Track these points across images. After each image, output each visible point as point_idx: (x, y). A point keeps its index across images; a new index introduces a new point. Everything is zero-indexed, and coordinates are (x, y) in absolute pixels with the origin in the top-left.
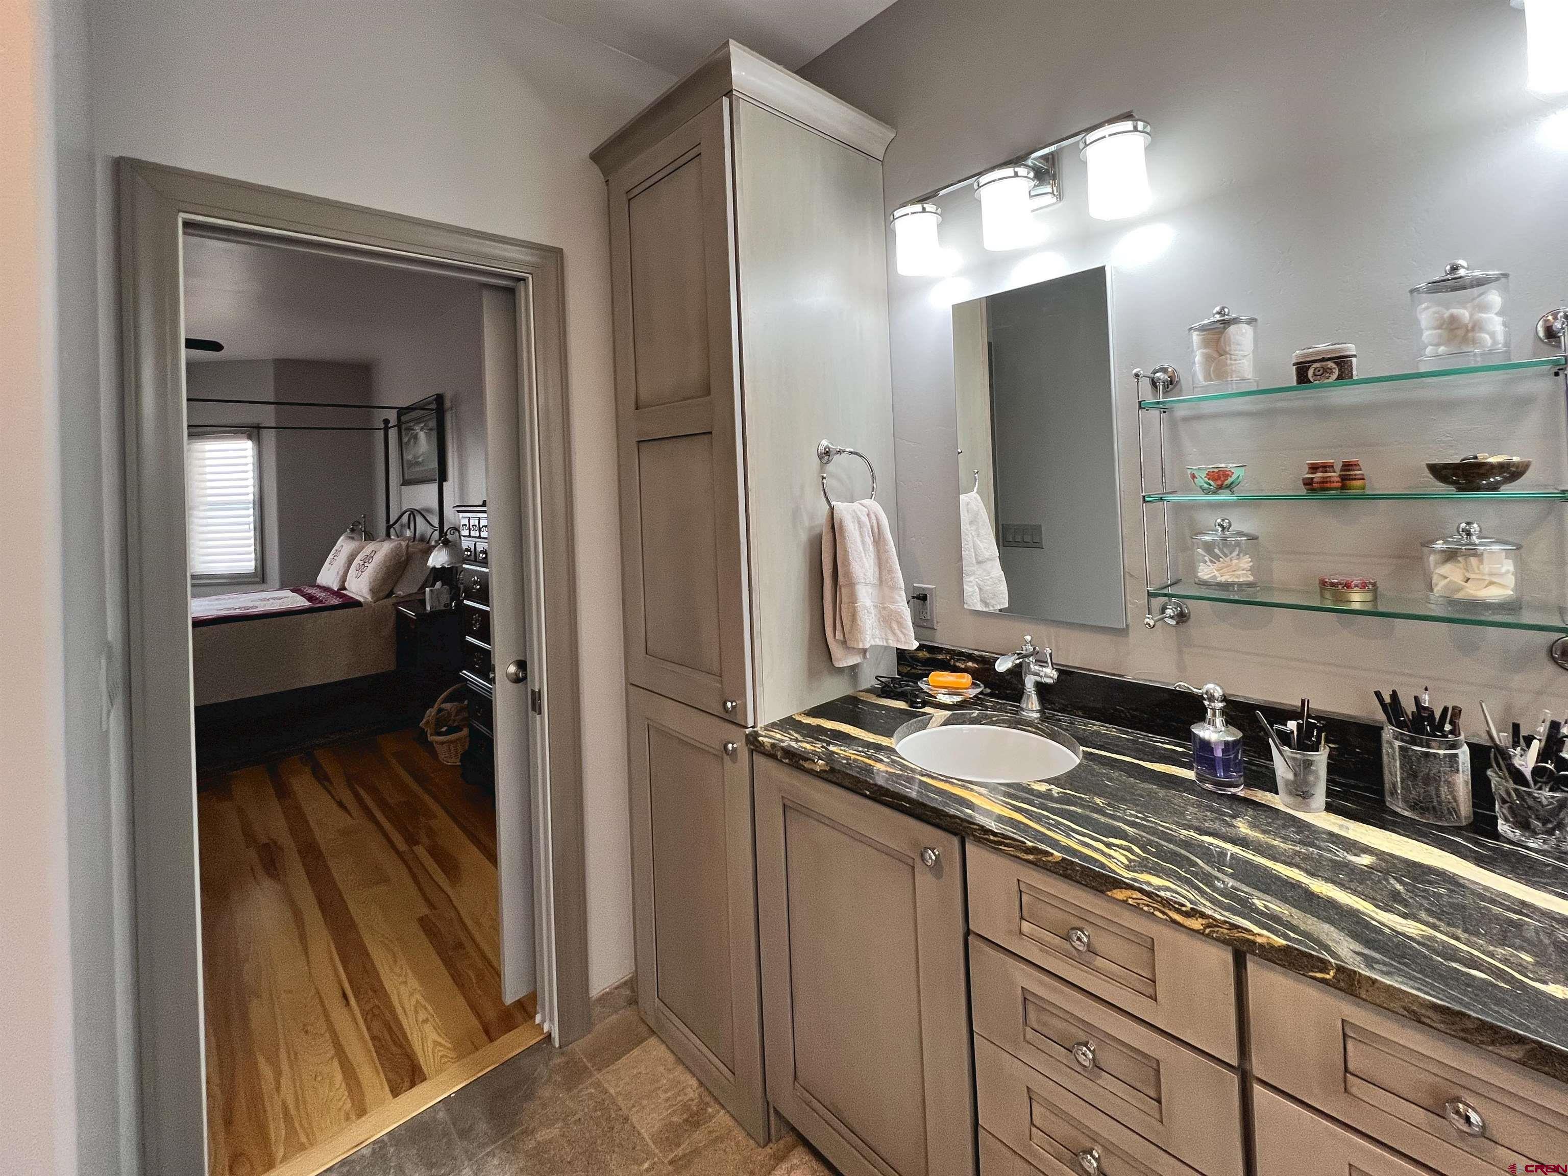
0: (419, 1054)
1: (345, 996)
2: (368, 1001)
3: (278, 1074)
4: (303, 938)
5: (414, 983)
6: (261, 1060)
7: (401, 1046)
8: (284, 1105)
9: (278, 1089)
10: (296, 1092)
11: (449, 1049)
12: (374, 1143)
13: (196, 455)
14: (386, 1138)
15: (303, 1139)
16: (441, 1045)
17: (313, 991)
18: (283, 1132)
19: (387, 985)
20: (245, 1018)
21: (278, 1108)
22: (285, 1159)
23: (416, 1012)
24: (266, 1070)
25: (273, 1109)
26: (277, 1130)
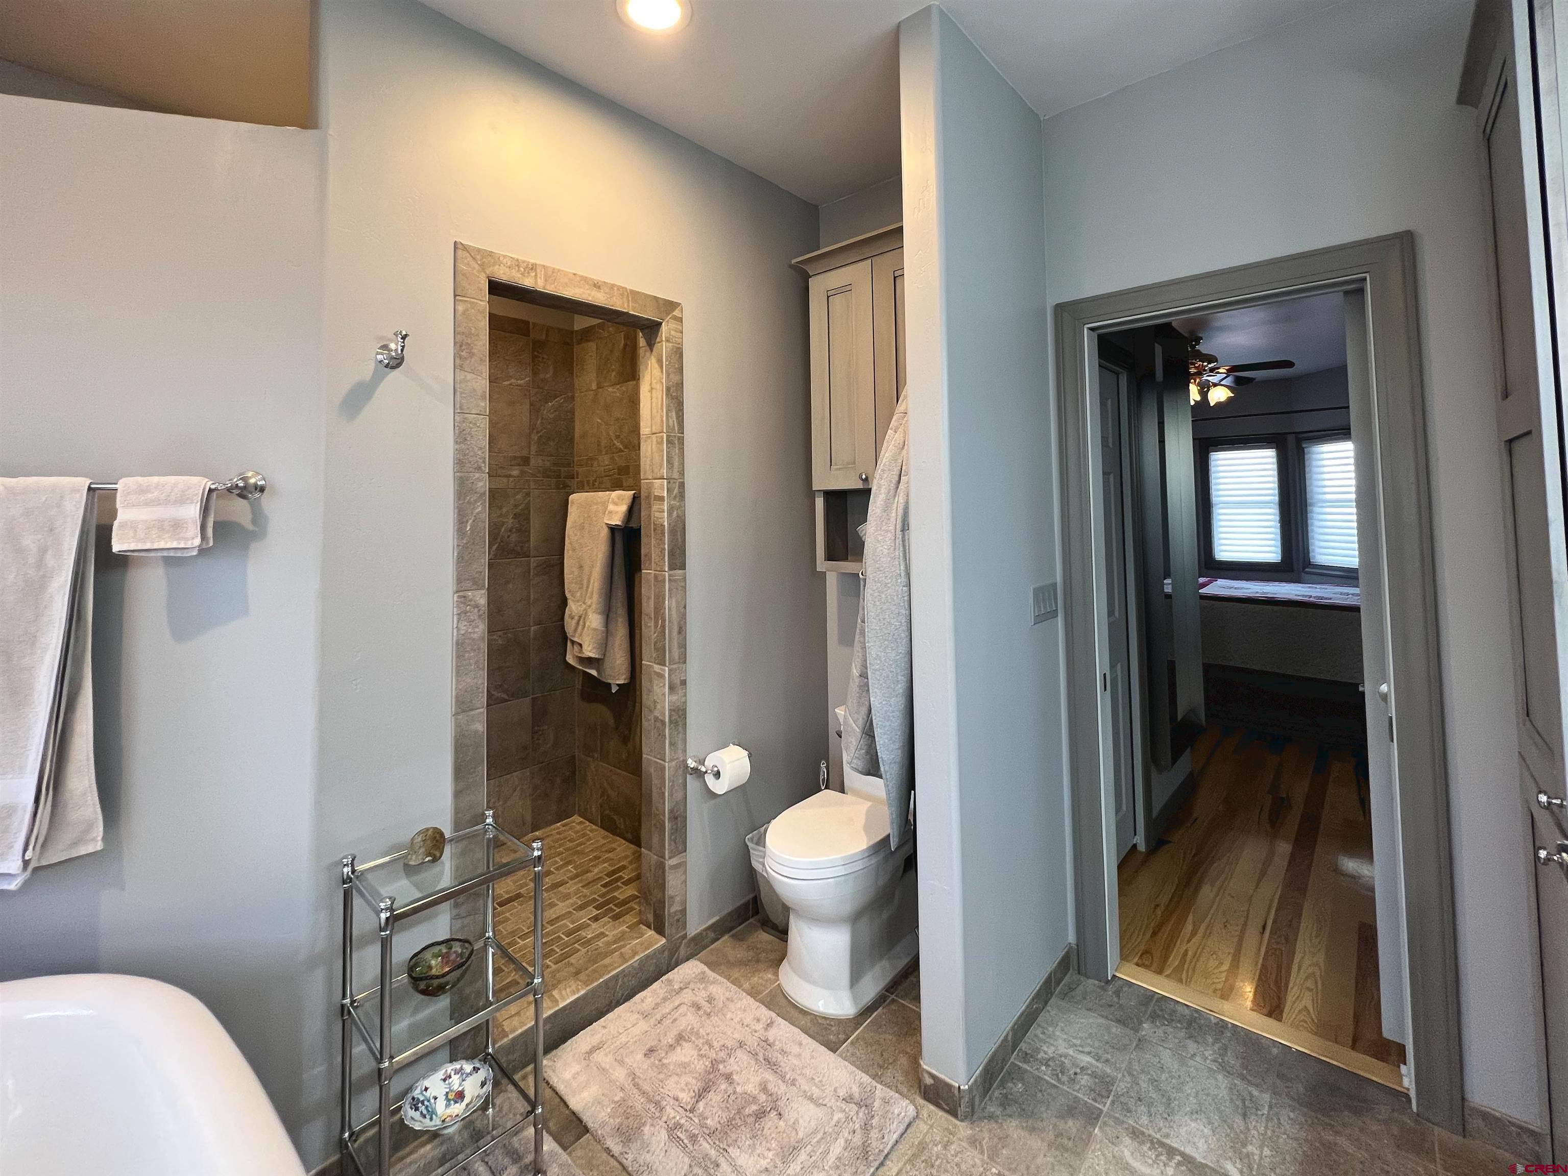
0: (1289, 1003)
1: (1264, 927)
2: (1278, 943)
3: (1194, 934)
4: (1263, 874)
5: (1321, 958)
6: (1190, 917)
7: (1279, 988)
8: (1186, 951)
9: (1189, 941)
10: (1196, 952)
11: (1313, 1020)
12: (1222, 1020)
13: (1315, 456)
14: (1230, 1025)
15: (1184, 976)
16: (1308, 1012)
17: (1245, 908)
18: (1177, 964)
19: (1299, 944)
20: (1197, 889)
21: (1182, 951)
22: (1168, 976)
23: (1307, 978)
24: (1189, 927)
25: (1179, 949)
26: (1174, 961)
